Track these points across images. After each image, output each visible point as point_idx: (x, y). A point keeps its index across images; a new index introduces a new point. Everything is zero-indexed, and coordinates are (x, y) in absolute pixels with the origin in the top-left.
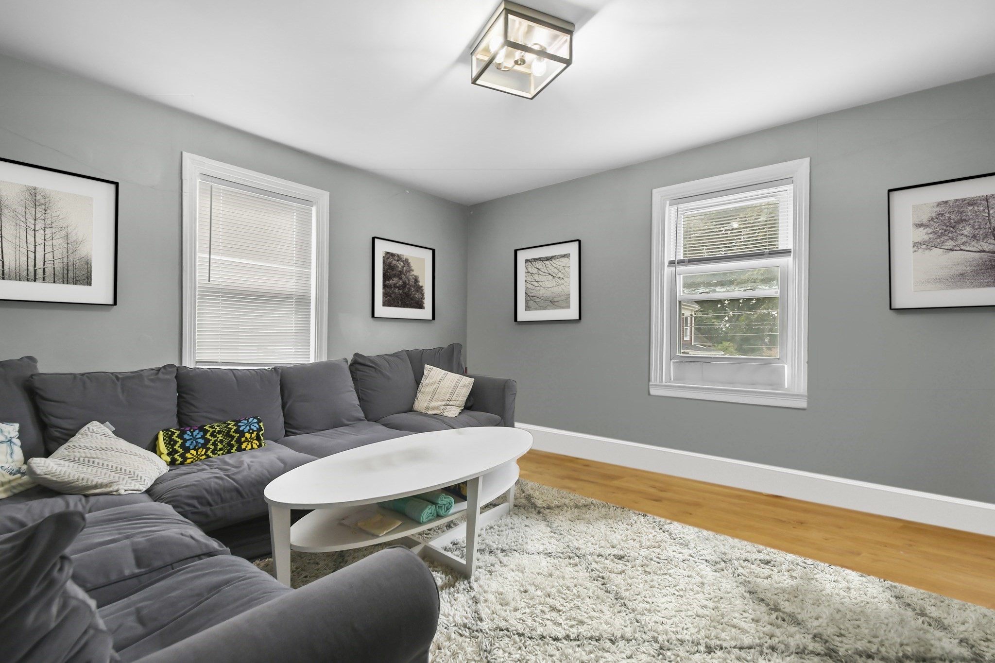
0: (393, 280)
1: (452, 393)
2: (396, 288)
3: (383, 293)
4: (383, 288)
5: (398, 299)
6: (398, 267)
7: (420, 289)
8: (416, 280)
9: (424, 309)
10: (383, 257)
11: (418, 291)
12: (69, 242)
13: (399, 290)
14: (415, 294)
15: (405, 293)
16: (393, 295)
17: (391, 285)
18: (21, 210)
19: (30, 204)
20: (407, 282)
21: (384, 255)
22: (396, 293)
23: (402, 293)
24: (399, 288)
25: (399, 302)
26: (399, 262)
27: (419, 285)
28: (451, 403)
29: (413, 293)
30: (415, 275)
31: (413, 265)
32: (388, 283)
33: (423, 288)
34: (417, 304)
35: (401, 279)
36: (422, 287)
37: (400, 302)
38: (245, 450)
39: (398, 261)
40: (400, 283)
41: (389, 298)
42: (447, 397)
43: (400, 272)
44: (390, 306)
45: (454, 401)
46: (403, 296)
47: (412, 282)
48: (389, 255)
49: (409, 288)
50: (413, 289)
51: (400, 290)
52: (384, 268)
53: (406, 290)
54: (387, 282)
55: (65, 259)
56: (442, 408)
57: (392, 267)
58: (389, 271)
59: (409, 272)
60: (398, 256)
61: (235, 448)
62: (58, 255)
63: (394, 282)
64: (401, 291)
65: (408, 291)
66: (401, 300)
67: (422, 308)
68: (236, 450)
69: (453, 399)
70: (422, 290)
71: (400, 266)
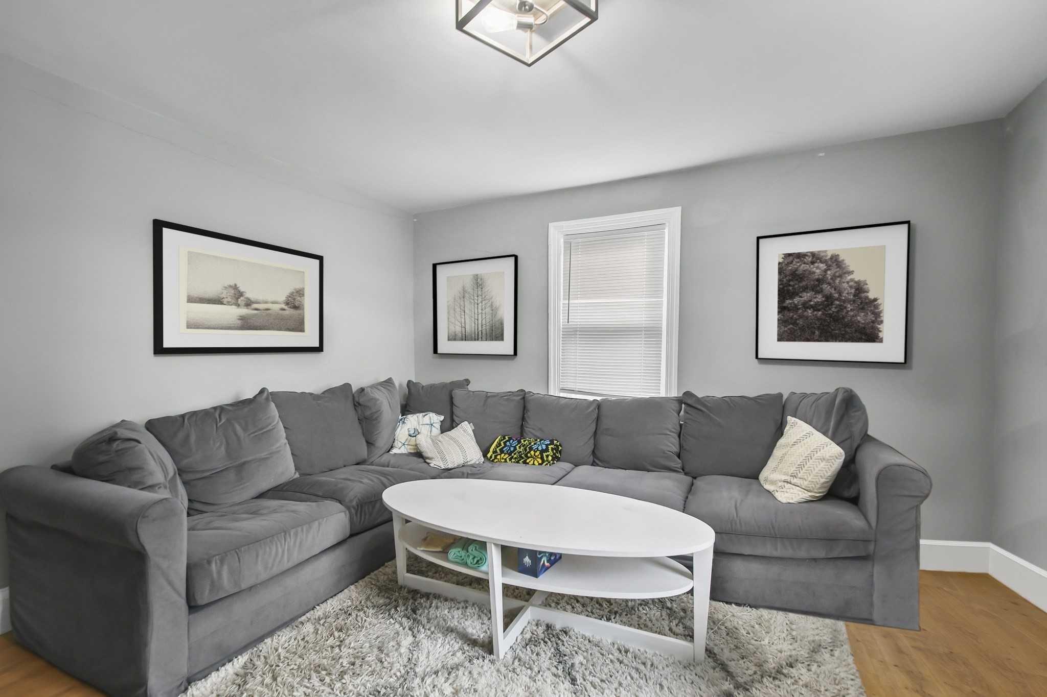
0: (801, 297)
1: (801, 466)
2: (808, 308)
3: (778, 320)
4: (779, 312)
5: (813, 327)
6: (814, 273)
7: (871, 307)
8: (860, 289)
9: (881, 341)
10: (779, 263)
11: (863, 308)
12: (493, 308)
13: (814, 310)
14: (855, 316)
15: (831, 316)
16: (800, 322)
17: (796, 306)
18: (471, 292)
19: (475, 286)
20: (836, 295)
21: (781, 260)
22: (807, 318)
23: (823, 317)
24: (815, 308)
25: (814, 333)
26: (816, 265)
27: (867, 297)
28: (794, 481)
29: (852, 313)
30: (856, 279)
31: (850, 262)
32: (791, 304)
33: (879, 302)
34: (861, 333)
35: (820, 291)
36: (875, 300)
37: (817, 333)
38: (528, 463)
39: (813, 263)
40: (819, 298)
41: (791, 326)
42: (792, 470)
43: (818, 280)
44: (795, 340)
45: (800, 478)
46: (825, 320)
47: (848, 292)
48: (791, 258)
49: (841, 306)
50: (849, 307)
51: (819, 310)
52: (780, 280)
53: (833, 309)
54: (788, 302)
55: (491, 322)
56: (780, 484)
57: (798, 275)
58: (792, 283)
59: (840, 276)
60: (813, 254)
61: (523, 460)
62: (488, 320)
63: (805, 298)
64: (820, 313)
65: (838, 312)
66: (819, 328)
67: (874, 341)
68: (522, 462)
69: (799, 475)
70: (876, 307)
71: (818, 271)
